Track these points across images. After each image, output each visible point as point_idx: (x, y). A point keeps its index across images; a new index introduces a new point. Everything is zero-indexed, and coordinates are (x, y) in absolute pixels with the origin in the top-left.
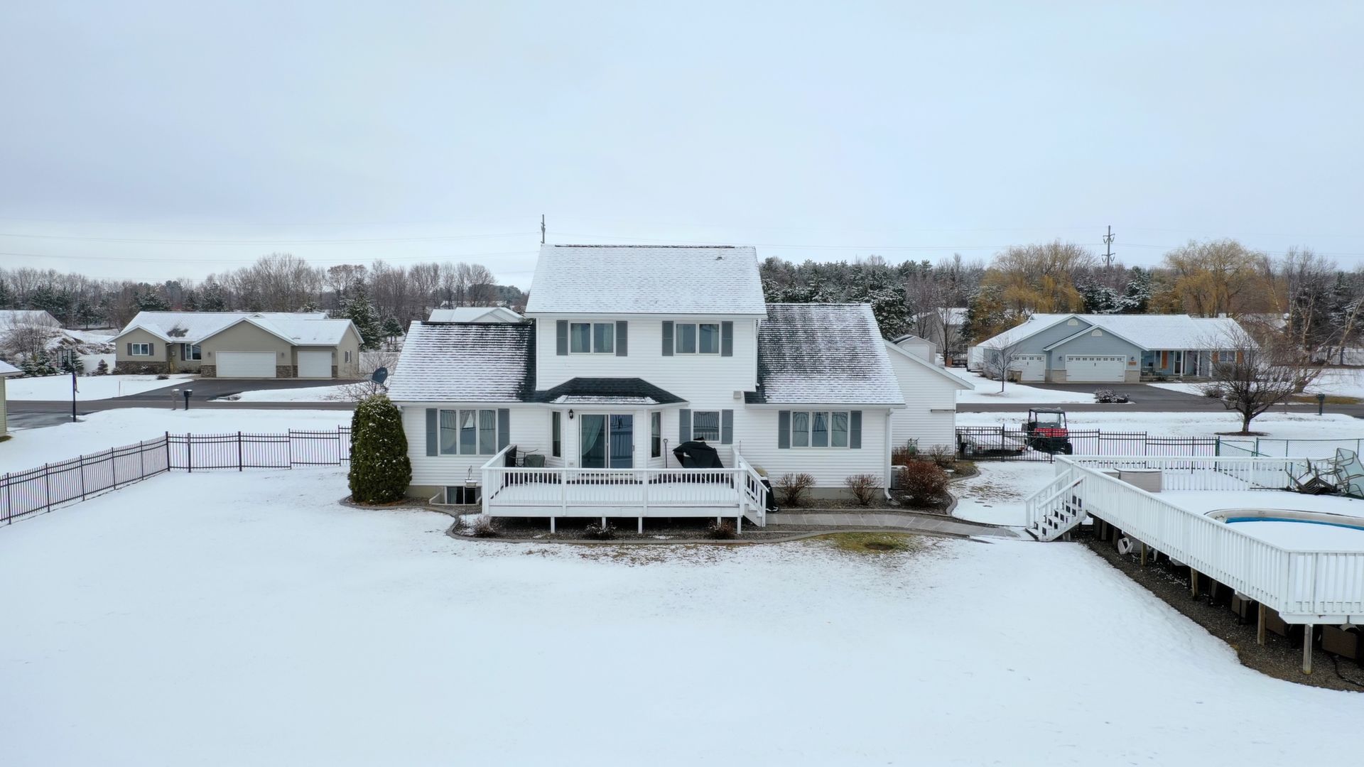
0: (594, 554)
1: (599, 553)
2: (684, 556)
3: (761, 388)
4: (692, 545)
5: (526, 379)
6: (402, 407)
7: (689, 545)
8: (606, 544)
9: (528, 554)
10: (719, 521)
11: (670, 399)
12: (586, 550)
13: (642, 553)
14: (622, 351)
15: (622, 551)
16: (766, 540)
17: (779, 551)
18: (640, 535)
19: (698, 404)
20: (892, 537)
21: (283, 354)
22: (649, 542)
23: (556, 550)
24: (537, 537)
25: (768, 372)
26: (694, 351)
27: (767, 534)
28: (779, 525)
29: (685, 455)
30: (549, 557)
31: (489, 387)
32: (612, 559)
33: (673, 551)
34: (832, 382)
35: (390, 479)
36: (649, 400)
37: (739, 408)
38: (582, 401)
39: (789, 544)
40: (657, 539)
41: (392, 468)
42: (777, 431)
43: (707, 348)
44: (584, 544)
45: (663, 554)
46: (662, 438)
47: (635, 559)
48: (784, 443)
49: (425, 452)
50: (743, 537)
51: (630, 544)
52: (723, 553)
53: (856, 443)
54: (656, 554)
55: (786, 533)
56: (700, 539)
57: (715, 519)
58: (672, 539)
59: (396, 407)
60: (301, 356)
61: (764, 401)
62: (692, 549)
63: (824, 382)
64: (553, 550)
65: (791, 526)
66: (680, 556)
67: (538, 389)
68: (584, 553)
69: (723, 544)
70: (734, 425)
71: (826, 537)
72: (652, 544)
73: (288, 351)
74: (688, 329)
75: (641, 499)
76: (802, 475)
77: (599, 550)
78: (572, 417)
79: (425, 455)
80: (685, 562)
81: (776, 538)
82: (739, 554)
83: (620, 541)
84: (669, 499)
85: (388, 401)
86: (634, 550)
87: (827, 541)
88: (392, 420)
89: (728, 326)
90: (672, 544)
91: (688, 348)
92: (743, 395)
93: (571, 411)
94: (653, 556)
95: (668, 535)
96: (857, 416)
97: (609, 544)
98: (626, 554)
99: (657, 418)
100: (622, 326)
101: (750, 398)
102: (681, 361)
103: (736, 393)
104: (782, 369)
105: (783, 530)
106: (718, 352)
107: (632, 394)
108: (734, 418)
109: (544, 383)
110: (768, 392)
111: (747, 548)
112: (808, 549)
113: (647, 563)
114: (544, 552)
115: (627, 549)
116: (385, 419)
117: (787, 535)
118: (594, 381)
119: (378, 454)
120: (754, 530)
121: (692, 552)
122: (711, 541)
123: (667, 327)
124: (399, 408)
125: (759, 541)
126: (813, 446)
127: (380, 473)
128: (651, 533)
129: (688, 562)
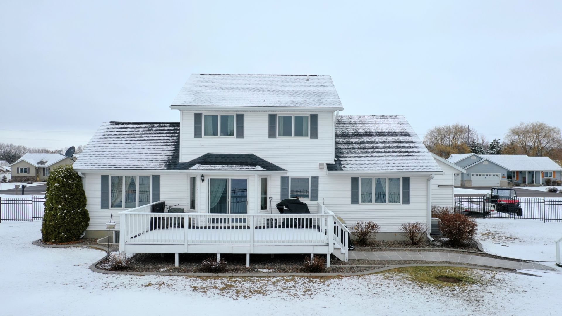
0: (204, 286)
1: (210, 285)
2: (284, 289)
3: (338, 160)
4: (291, 278)
5: (173, 156)
6: (82, 173)
7: (288, 278)
8: (218, 276)
9: (146, 286)
10: (312, 256)
11: (275, 168)
12: (199, 283)
13: (247, 285)
14: (241, 134)
15: (230, 283)
16: (351, 274)
17: (365, 284)
18: (247, 268)
19: (293, 173)
20: (453, 270)
22: (254, 274)
23: (172, 282)
24: (162, 270)
25: (342, 152)
26: (290, 135)
27: (351, 268)
28: (358, 260)
29: (285, 208)
30: (163, 289)
31: (146, 160)
32: (219, 292)
33: (274, 283)
34: (387, 158)
35: (68, 224)
36: (258, 168)
37: (323, 176)
38: (210, 168)
39: (373, 277)
40: (261, 272)
41: (70, 217)
42: (350, 192)
43: (300, 133)
44: (199, 277)
45: (265, 286)
46: (268, 196)
47: (239, 291)
48: (355, 200)
49: (100, 206)
50: (332, 270)
51: (238, 277)
52: (317, 285)
53: (406, 200)
54: (259, 286)
55: (366, 267)
56: (297, 272)
57: (309, 255)
58: (273, 272)
59: (77, 173)
61: (342, 170)
62: (290, 281)
63: (381, 158)
64: (169, 282)
65: (368, 261)
66: (280, 288)
67: (180, 161)
68: (196, 285)
69: (316, 277)
70: (319, 187)
71: (400, 271)
72: (257, 277)
74: (287, 120)
75: (248, 239)
76: (369, 223)
77: (210, 283)
78: (203, 180)
79: (100, 208)
80: (284, 294)
81: (359, 271)
82: (331, 286)
83: (230, 274)
84: (272, 239)
85: (71, 169)
86: (240, 282)
87: (402, 274)
88: (72, 181)
89: (315, 118)
90: (273, 277)
91: (287, 133)
92: (326, 166)
93: (202, 176)
94: (256, 289)
95: (271, 269)
96: (406, 181)
97: (220, 277)
98: (233, 286)
99: (264, 182)
100: (241, 118)
101: (330, 167)
102: (281, 141)
103: (321, 164)
104: (351, 150)
105: (362, 264)
106: (308, 136)
107: (247, 164)
108: (319, 183)
109: (184, 158)
110: (343, 164)
111: (337, 281)
112: (389, 281)
113: (250, 296)
114: (161, 285)
115: (235, 281)
116: (67, 180)
117: (367, 269)
118: (220, 155)
119: (60, 206)
120: (340, 264)
121: (290, 284)
122: (306, 274)
123: (272, 118)
124: (80, 174)
125: (347, 274)
126: (376, 202)
127: (61, 220)
128: (256, 266)
129: (286, 294)
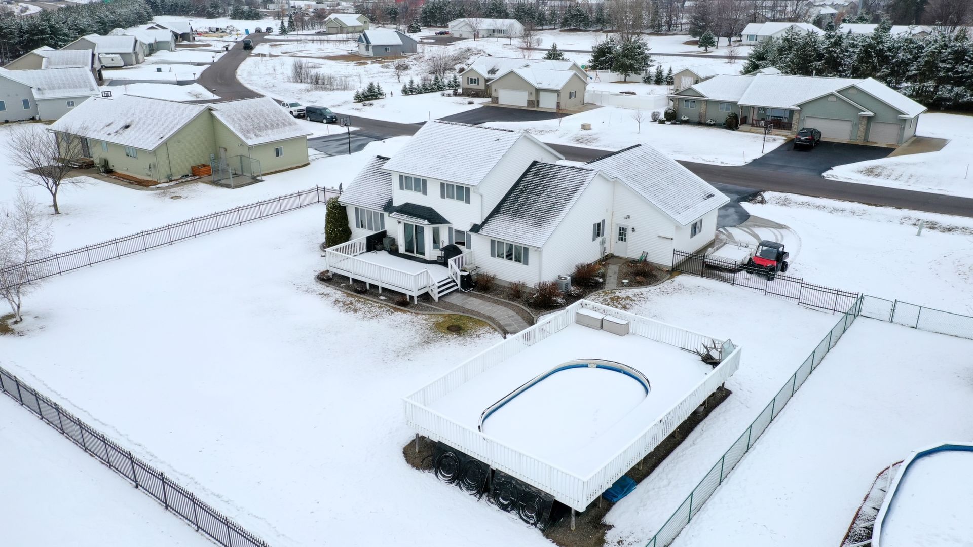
0: (342, 301)
3: (484, 223)
4: (384, 306)
11: (446, 222)
13: (359, 305)
14: (425, 192)
16: (417, 311)
18: (378, 294)
19: (458, 226)
21: (531, 93)
24: (342, 285)
26: (453, 198)
36: (426, 222)
38: (400, 216)
39: (421, 316)
40: (378, 298)
42: (490, 249)
43: (459, 198)
44: (349, 294)
46: (441, 240)
48: (491, 254)
49: (356, 226)
51: (364, 299)
52: (386, 314)
53: (526, 262)
54: (362, 307)
56: (393, 303)
58: (383, 300)
60: (541, 94)
61: (478, 232)
62: (379, 308)
64: (332, 294)
68: (339, 299)
69: (395, 309)
70: (471, 240)
72: (371, 301)
73: (534, 92)
74: (451, 187)
77: (347, 299)
78: (399, 223)
83: (363, 296)
86: (359, 302)
89: (468, 189)
90: (378, 303)
91: (451, 196)
93: (398, 220)
94: (358, 308)
97: (357, 296)
98: (352, 304)
99: (436, 230)
100: (425, 181)
101: (474, 228)
102: (448, 201)
106: (464, 201)
107: (421, 217)
108: (471, 237)
109: (394, 204)
110: (485, 226)
118: (413, 206)
121: (376, 310)
122: (394, 306)
123: (442, 185)
126: (506, 259)
128: (384, 294)
